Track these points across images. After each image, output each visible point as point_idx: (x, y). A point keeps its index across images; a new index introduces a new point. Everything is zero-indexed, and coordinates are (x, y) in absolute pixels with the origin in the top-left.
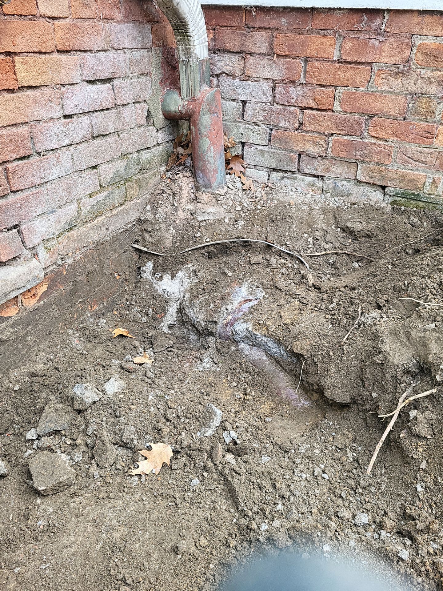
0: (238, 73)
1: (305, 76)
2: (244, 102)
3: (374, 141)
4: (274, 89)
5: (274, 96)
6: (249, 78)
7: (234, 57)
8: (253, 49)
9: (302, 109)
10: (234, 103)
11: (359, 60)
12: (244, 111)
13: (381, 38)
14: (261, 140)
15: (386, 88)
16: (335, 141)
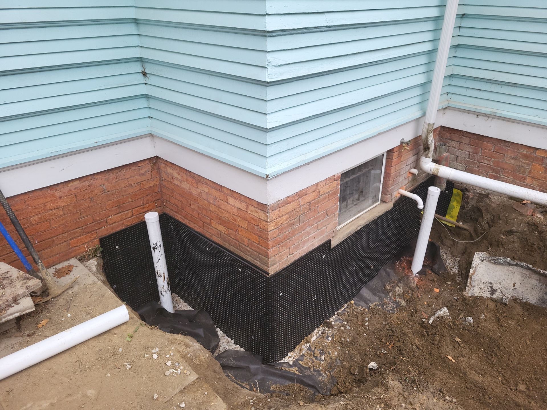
0: (456, 147)
1: (481, 153)
2: (458, 156)
3: (504, 177)
4: (469, 154)
5: (469, 156)
6: (461, 150)
7: (456, 142)
8: (463, 142)
9: (479, 162)
10: (454, 156)
11: (500, 152)
12: (457, 159)
13: (508, 148)
14: (462, 169)
15: (509, 162)
16: (490, 174)
